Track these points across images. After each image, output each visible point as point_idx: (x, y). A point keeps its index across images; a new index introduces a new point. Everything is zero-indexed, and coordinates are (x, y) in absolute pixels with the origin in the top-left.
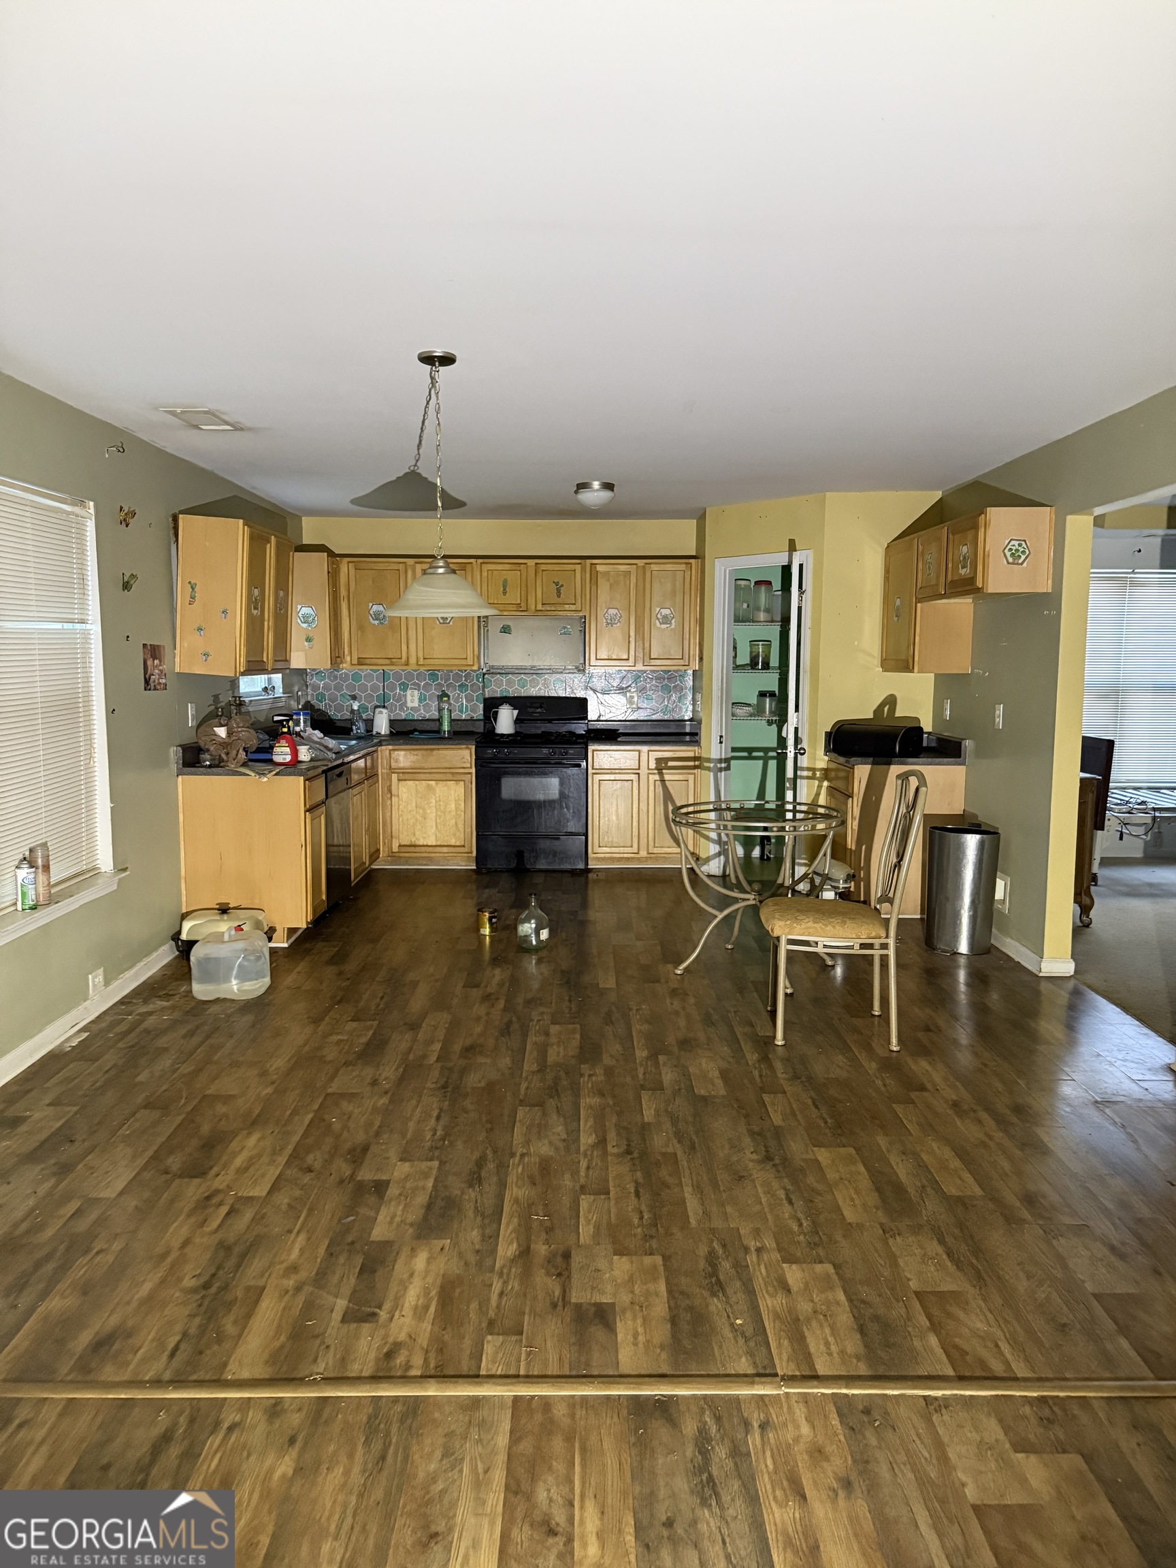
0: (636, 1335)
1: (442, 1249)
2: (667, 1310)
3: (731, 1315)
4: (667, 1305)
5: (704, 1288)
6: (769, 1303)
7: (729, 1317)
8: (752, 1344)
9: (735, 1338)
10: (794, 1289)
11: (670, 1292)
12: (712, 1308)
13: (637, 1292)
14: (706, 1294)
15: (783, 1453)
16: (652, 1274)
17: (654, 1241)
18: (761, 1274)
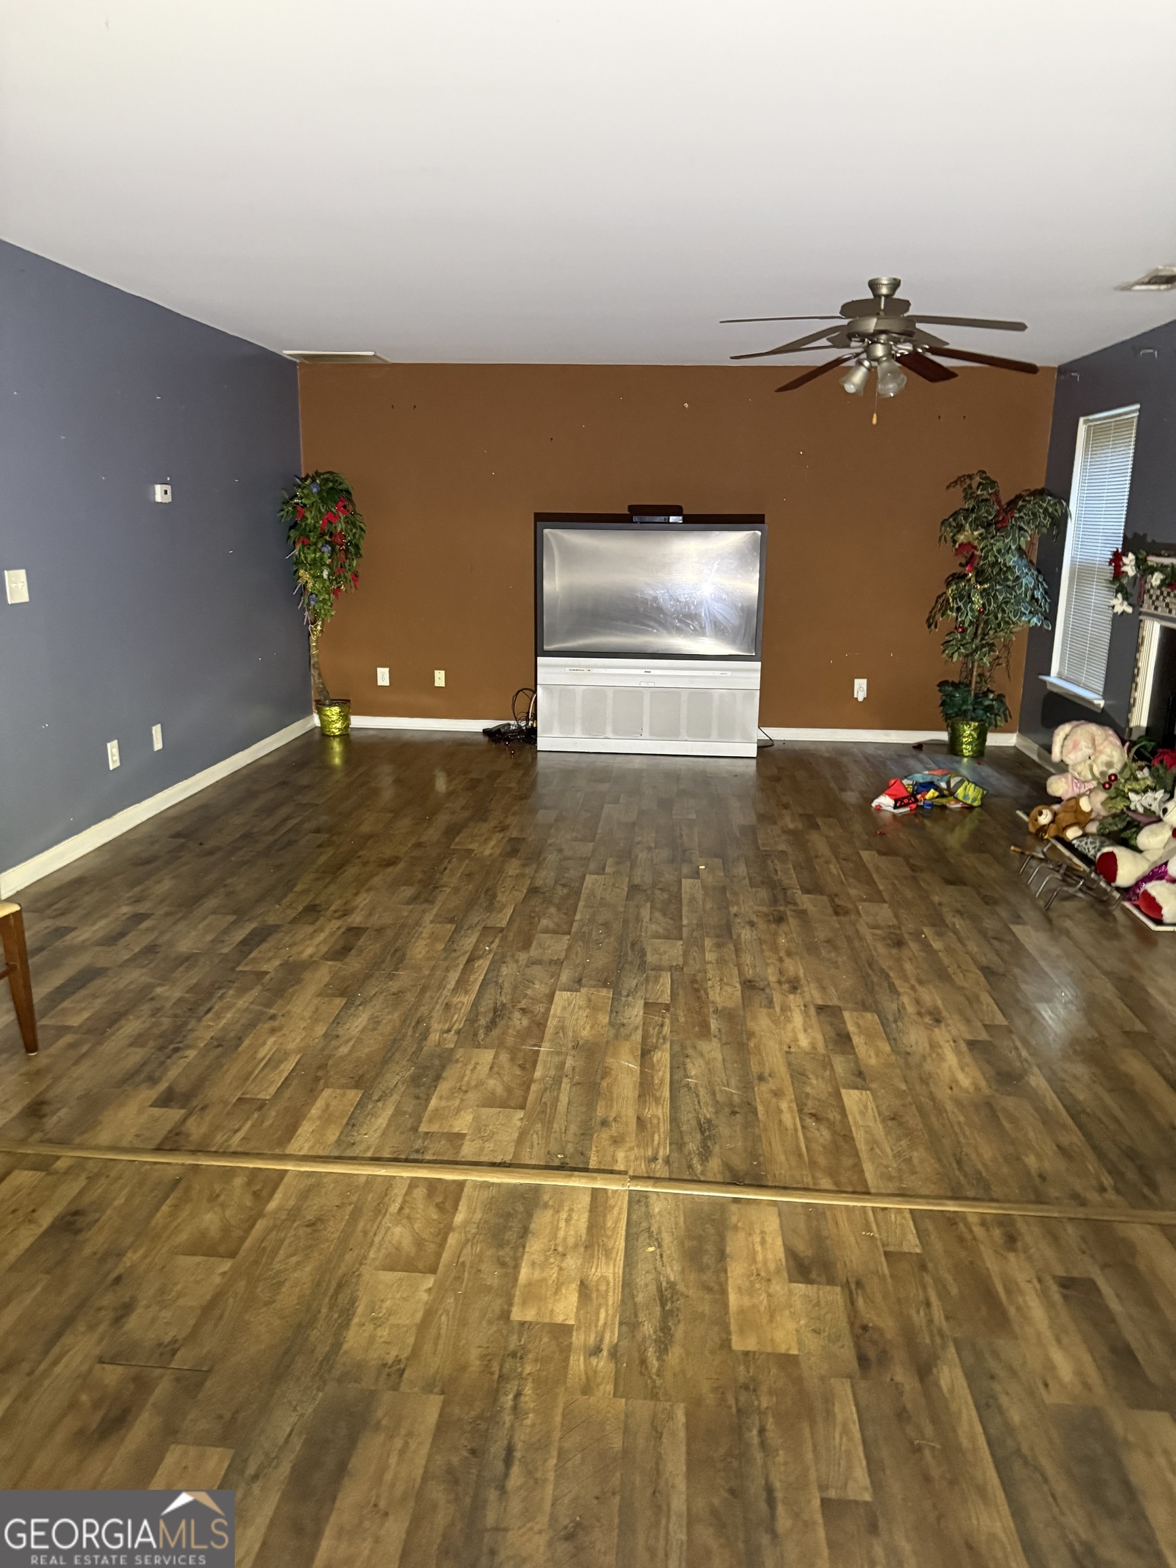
0: (763, 1242)
1: (1046, 1385)
2: (729, 1269)
3: (658, 1257)
4: (729, 1275)
5: (682, 1294)
6: (609, 1271)
7: (661, 1256)
8: (644, 1225)
9: (659, 1232)
10: (574, 1286)
11: (724, 1292)
12: (677, 1267)
13: (764, 1296)
14: (681, 1287)
15: (644, 1142)
16: (748, 1320)
17: (741, 1379)
18: (607, 1312)
